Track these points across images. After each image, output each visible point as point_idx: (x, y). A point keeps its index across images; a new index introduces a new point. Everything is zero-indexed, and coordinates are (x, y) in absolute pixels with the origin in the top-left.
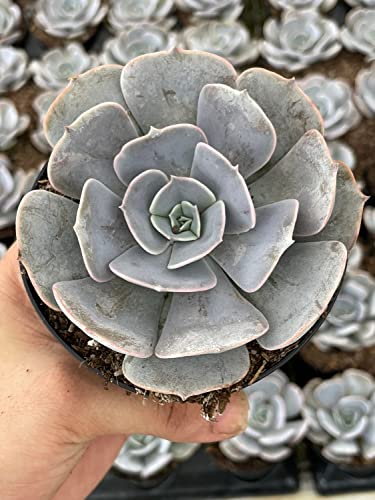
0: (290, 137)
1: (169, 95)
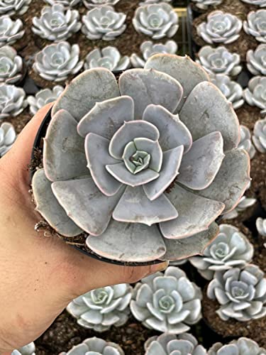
0: (218, 195)
1: (205, 115)
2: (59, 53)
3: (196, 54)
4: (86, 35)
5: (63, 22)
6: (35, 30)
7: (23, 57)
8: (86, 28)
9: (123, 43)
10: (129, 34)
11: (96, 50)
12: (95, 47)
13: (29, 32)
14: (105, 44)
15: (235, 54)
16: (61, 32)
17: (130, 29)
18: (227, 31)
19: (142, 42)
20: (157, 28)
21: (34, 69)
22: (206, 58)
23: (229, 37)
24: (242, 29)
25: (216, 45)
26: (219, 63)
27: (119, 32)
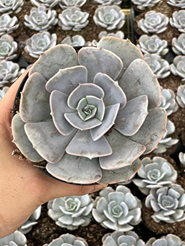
0: (142, 140)
1: (138, 83)
2: (42, 39)
3: (137, 41)
4: (61, 27)
5: (46, 18)
6: (26, 24)
7: (18, 42)
8: (61, 23)
9: (87, 33)
10: (91, 26)
11: (68, 37)
12: (68, 36)
13: (22, 25)
14: (74, 33)
15: (164, 41)
16: (44, 25)
17: (92, 23)
18: (158, 25)
19: (100, 32)
20: (110, 23)
21: (26, 50)
22: (144, 43)
23: (159, 29)
24: (169, 23)
25: (151, 34)
26: (153, 47)
27: (84, 25)
